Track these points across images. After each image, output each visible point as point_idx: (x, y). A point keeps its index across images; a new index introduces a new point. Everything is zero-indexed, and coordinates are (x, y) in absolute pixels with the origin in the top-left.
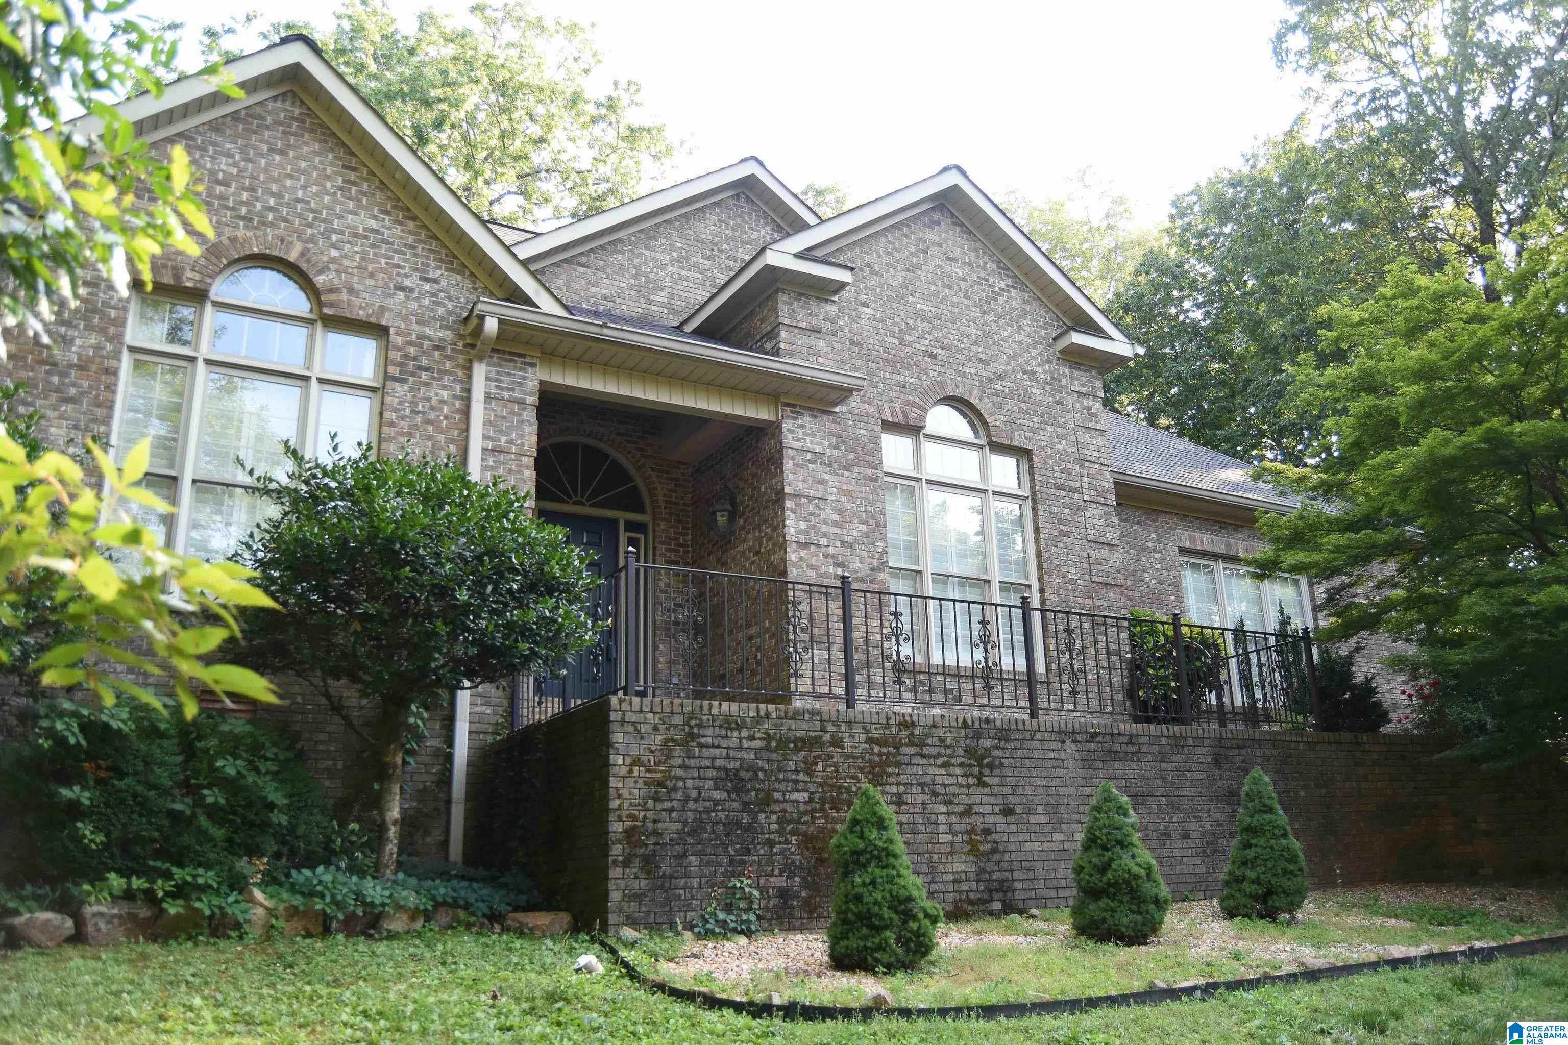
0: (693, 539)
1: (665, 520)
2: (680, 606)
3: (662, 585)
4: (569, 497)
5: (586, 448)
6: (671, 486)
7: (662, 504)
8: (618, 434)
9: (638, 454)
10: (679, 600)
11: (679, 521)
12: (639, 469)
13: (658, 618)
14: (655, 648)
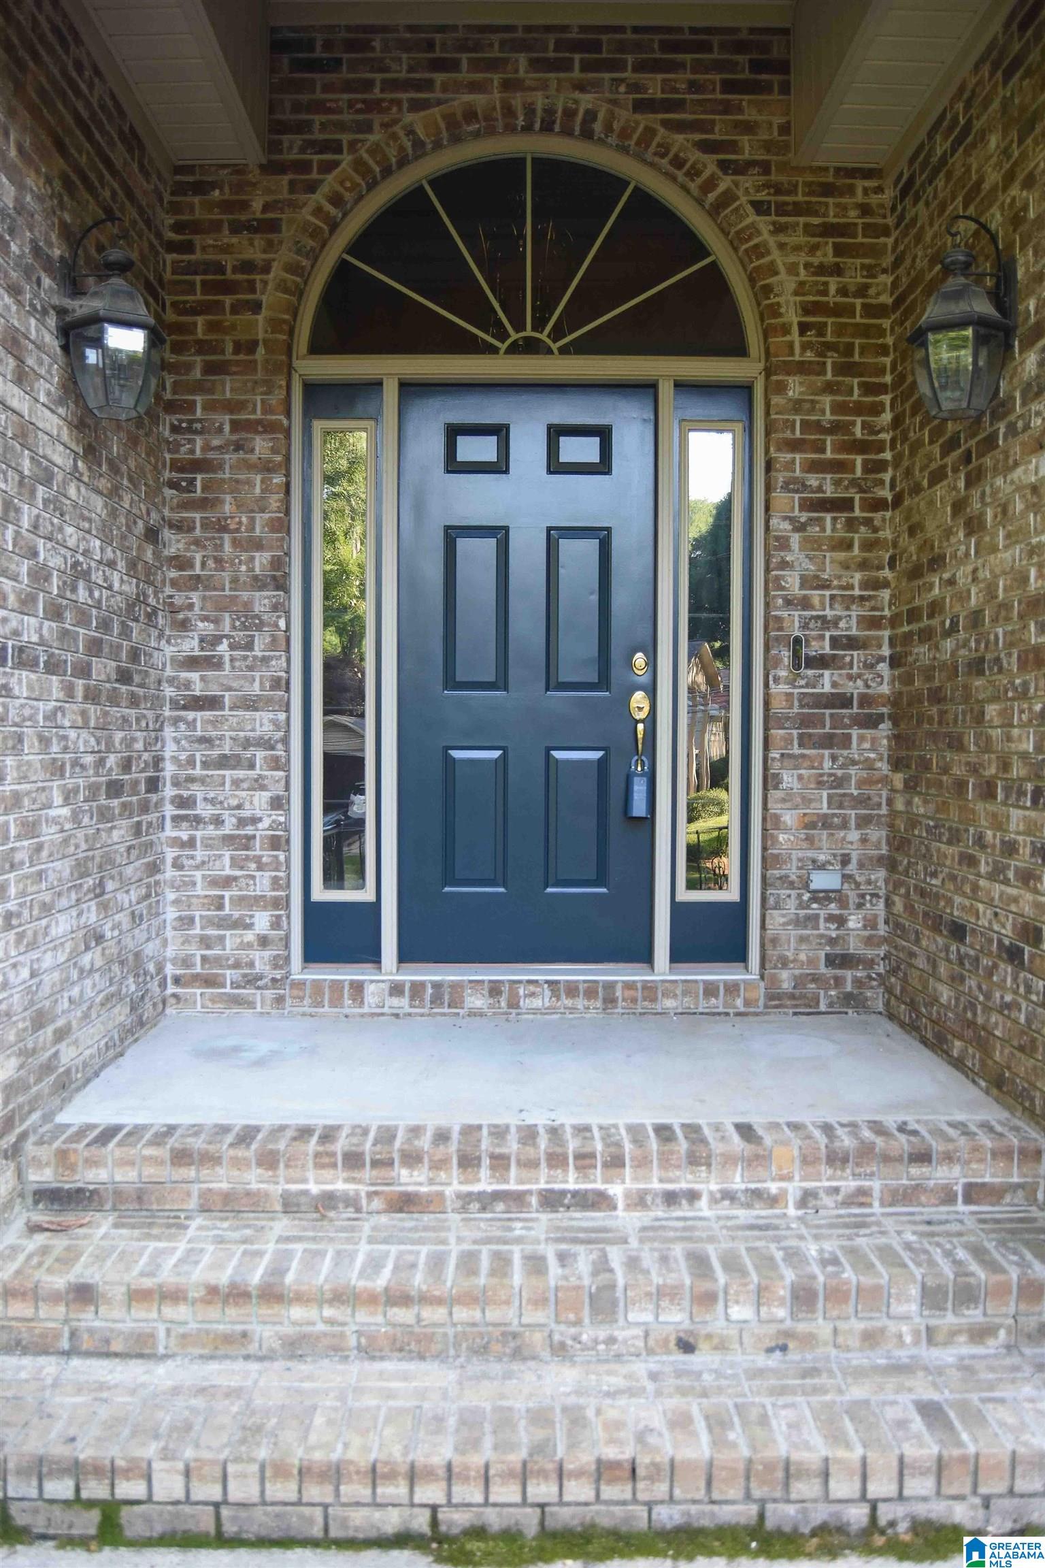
0: (897, 422)
1: (802, 368)
2: (852, 643)
3: (792, 582)
4: (503, 336)
5: (548, 168)
6: (827, 255)
7: (792, 317)
8: (641, 106)
9: (710, 165)
10: (850, 626)
11: (846, 369)
12: (714, 211)
13: (778, 689)
14: (770, 781)
